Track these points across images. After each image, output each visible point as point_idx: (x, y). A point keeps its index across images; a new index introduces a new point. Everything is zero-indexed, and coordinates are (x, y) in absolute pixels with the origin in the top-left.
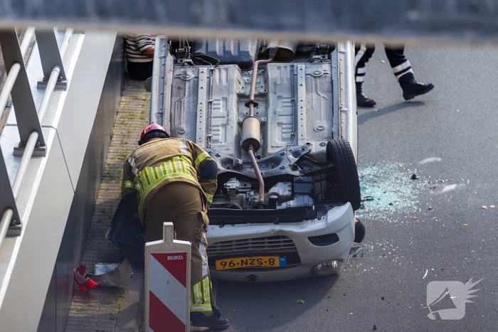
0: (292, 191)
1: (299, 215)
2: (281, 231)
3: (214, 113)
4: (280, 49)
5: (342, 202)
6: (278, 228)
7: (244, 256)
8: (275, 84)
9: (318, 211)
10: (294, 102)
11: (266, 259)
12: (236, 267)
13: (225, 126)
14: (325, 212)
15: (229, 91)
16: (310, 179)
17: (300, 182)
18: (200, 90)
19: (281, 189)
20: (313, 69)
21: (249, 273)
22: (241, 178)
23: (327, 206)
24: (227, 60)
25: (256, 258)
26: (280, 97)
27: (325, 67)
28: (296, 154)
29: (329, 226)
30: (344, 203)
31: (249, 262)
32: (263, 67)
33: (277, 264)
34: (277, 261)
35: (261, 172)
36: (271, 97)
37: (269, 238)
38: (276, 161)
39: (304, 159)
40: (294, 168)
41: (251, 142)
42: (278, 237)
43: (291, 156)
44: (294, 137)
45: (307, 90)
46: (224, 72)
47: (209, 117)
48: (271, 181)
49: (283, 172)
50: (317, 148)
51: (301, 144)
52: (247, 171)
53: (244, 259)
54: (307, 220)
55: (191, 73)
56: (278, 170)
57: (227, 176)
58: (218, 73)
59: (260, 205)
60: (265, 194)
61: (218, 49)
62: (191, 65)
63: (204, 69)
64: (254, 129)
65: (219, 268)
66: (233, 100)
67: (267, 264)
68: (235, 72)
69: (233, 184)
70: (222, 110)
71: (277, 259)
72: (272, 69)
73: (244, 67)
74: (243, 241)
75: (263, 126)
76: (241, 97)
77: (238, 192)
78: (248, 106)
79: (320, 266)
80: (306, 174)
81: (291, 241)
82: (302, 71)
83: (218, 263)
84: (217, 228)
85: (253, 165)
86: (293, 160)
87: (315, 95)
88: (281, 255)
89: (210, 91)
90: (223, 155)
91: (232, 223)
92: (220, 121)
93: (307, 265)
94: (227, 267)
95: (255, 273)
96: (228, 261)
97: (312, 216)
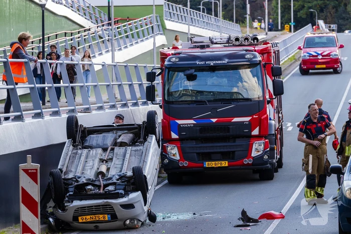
0: (115, 188)
1: (117, 196)
2: (107, 202)
3: (87, 165)
4: (122, 142)
6: (106, 201)
7: (91, 215)
8: (117, 154)
9: (127, 194)
10: (123, 160)
11: (101, 216)
12: (88, 220)
13: (91, 169)
14: (128, 195)
15: (96, 157)
16: (124, 183)
17: (119, 185)
18: (82, 157)
19: (111, 188)
20: (134, 148)
21: (95, 225)
22: (94, 185)
23: (129, 193)
24: (98, 147)
25: (97, 216)
26: (118, 159)
27: (141, 148)
28: (119, 175)
29: (129, 200)
30: (138, 191)
31: (94, 218)
32: (113, 149)
33: (107, 219)
34: (107, 217)
36: (114, 159)
37: (102, 206)
38: (110, 179)
39: (122, 177)
40: (118, 180)
41: (101, 173)
42: (107, 205)
44: (121, 171)
45: (130, 155)
46: (94, 151)
47: (84, 166)
48: (106, 186)
49: (113, 182)
50: (130, 173)
51: (122, 172)
52: (97, 183)
53: (92, 216)
54: (120, 198)
55: (79, 151)
56: (111, 181)
57: (87, 184)
58: (92, 151)
59: (100, 194)
60: (104, 190)
61: (94, 143)
62: (80, 149)
63: (86, 150)
64: (103, 168)
65: (80, 221)
66: (97, 161)
67: (102, 219)
68: (100, 151)
69: (89, 187)
70: (91, 164)
71: (106, 216)
72: (117, 149)
73: (105, 150)
74: (90, 207)
75: (108, 169)
76: (100, 159)
77: (91, 190)
78: (103, 162)
79: (128, 222)
80: (122, 182)
81: (112, 207)
82: (129, 149)
83: (80, 218)
84: (79, 201)
85: (99, 180)
86: (118, 177)
87: (134, 157)
88: (108, 214)
89: (87, 157)
90: (87, 178)
91: (86, 199)
92: (89, 167)
93: (121, 220)
94: (84, 221)
95: (97, 224)
96: (84, 217)
97: (122, 196)
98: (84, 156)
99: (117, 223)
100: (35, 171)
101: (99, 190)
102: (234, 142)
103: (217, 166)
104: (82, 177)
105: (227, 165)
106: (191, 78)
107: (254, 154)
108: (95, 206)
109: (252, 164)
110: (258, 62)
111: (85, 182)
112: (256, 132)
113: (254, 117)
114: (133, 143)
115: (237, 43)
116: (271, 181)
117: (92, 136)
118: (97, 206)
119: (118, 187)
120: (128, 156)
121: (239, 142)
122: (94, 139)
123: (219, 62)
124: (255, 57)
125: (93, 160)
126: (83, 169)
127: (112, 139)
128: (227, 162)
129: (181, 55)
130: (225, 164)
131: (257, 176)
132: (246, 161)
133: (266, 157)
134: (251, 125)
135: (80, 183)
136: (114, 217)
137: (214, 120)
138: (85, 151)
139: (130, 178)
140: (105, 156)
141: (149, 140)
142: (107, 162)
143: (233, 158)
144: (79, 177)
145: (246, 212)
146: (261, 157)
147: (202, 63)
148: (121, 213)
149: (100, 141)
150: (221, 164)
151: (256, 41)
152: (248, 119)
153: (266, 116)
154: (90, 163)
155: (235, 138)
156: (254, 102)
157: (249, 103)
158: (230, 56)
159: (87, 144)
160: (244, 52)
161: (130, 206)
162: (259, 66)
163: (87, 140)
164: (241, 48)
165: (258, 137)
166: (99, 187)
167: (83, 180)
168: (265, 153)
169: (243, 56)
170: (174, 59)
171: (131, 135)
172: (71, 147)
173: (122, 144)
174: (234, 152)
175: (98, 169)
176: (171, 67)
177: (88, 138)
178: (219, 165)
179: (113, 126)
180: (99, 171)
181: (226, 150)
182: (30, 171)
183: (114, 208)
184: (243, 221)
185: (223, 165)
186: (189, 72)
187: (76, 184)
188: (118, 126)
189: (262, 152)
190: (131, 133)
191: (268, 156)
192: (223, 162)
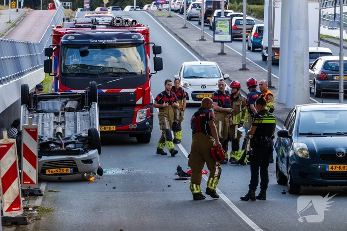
0: (75, 146)
1: (78, 153)
2: (71, 158)
3: (45, 126)
4: (70, 108)
5: (94, 149)
6: (69, 156)
8: (68, 118)
9: (86, 151)
10: (75, 123)
11: (65, 169)
12: (54, 173)
13: (49, 130)
14: (88, 152)
15: (50, 120)
16: (81, 142)
17: (78, 143)
18: (39, 120)
19: (71, 146)
20: (83, 113)
21: (59, 176)
22: (55, 144)
23: (88, 150)
24: (50, 111)
25: (61, 169)
26: (70, 122)
27: (88, 113)
28: (76, 136)
29: (89, 156)
30: (95, 149)
31: (59, 171)
32: (63, 114)
33: (69, 172)
34: (70, 170)
35: (63, 142)
36: (66, 122)
37: (66, 161)
38: (68, 138)
39: (79, 137)
40: (76, 139)
41: (59, 133)
42: (70, 160)
43: (74, 137)
44: (76, 132)
45: (80, 119)
46: (48, 115)
47: (43, 128)
48: (66, 144)
49: (71, 141)
50: (84, 134)
51: (78, 133)
52: (57, 142)
53: (57, 169)
54: (81, 154)
55: (35, 115)
56: (69, 141)
57: (50, 143)
58: (45, 115)
59: (63, 151)
60: (65, 147)
61: (46, 108)
62: (35, 113)
63: (41, 114)
64: (60, 129)
65: (47, 173)
66: (52, 123)
67: (66, 172)
68: (52, 115)
69: (52, 145)
70: (48, 126)
71: (69, 169)
72: (67, 114)
73: (56, 114)
74: (56, 162)
75: (64, 130)
76: (55, 122)
77: (54, 148)
78: (57, 124)
79: (85, 175)
80: (80, 141)
82: (78, 114)
83: (47, 171)
84: (46, 157)
85: (60, 140)
86: (75, 137)
87: (83, 121)
88: (71, 168)
89: (43, 120)
90: (49, 137)
91: (52, 155)
92: (47, 129)
93: (80, 173)
94: (50, 173)
95: (61, 176)
96: (51, 170)
97: (83, 153)
98: (41, 119)
99: (77, 176)
100: (35, 130)
101: (62, 147)
102: (121, 109)
103: (106, 130)
104: (45, 137)
105: (114, 129)
106: (84, 54)
107: (138, 120)
108: (60, 161)
109: (136, 129)
110: (142, 42)
111: (48, 141)
112: (140, 101)
113: (139, 88)
114: (79, 108)
115: (118, 25)
116: (148, 144)
117: (42, 102)
118: (62, 161)
119: (77, 145)
120: (78, 119)
121: (125, 110)
122: (45, 105)
123: (110, 41)
124: (140, 37)
125: (49, 123)
126: (43, 130)
127: (61, 105)
128: (115, 127)
129: (75, 34)
130: (113, 128)
131: (135, 139)
132: (131, 126)
133: (148, 123)
134: (136, 96)
135: (44, 141)
136: (76, 170)
137: (104, 91)
138: (40, 115)
139: (85, 137)
140: (60, 119)
141: (93, 106)
142: (61, 124)
143: (120, 124)
144: (42, 137)
145: (181, 168)
146: (143, 123)
147: (95, 41)
148: (81, 167)
149: (51, 107)
150: (110, 128)
151: (134, 23)
152: (133, 90)
153: (148, 88)
155: (121, 106)
156: (139, 76)
157: (135, 76)
158: (119, 36)
159: (40, 109)
160: (130, 33)
161: (88, 161)
162: (142, 45)
163: (39, 106)
164: (127, 29)
165: (142, 106)
166: (61, 145)
167: (45, 139)
168: (147, 120)
169: (129, 36)
170: (70, 38)
171: (76, 102)
172: (27, 111)
173: (70, 110)
174: (120, 119)
175: (55, 130)
176: (67, 45)
177: (39, 104)
178: (108, 130)
179: (57, 94)
180: (57, 132)
181: (114, 117)
182: (31, 130)
183: (76, 162)
184: (179, 175)
185: (112, 130)
186: (83, 49)
187: (41, 142)
188: (62, 94)
189: (144, 119)
190: (75, 100)
191: (150, 122)
192: (111, 127)
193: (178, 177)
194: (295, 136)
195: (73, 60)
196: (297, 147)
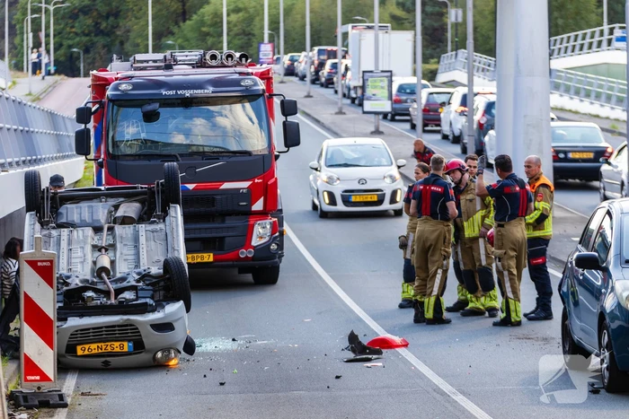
0: (137, 296)
1: (144, 309)
2: (128, 319)
3: (73, 255)
4: (125, 217)
5: (175, 299)
6: (125, 317)
7: (100, 342)
8: (122, 237)
9: (159, 305)
10: (137, 247)
11: (117, 344)
12: (93, 352)
13: (82, 263)
14: (164, 307)
15: (85, 243)
16: (150, 288)
17: (142, 289)
18: (62, 242)
19: (128, 295)
20: (151, 227)
21: (103, 359)
22: (96, 291)
23: (164, 303)
24: (83, 225)
25: (109, 344)
26: (125, 245)
27: (161, 226)
28: (139, 274)
29: (166, 316)
30: (178, 300)
31: (104, 347)
32: (111, 229)
33: (126, 349)
34: (127, 346)
35: (112, 287)
36: (118, 245)
37: (119, 326)
38: (123, 279)
39: (144, 277)
40: (138, 281)
41: (103, 269)
42: (127, 325)
43: (135, 275)
44: (137, 266)
45: (147, 240)
46: (80, 232)
47: (69, 258)
48: (119, 292)
49: (129, 284)
50: (156, 270)
51: (142, 268)
52: (100, 287)
53: (99, 345)
54: (149, 312)
55: (54, 233)
56: (125, 284)
57: (85, 289)
58: (75, 233)
59: (111, 305)
60: (116, 298)
61: (76, 218)
62: (54, 228)
63: (66, 230)
64: (105, 261)
65: (80, 352)
66: (88, 248)
67: (117, 350)
68: (89, 231)
69: (90, 294)
70: (80, 254)
71: (126, 344)
72: (118, 229)
73: (98, 230)
74: (97, 329)
75: (113, 263)
76: (94, 247)
77: (93, 300)
78: (100, 250)
79: (159, 355)
80: (147, 285)
81: (137, 328)
82: (142, 228)
83: (79, 348)
84: (77, 319)
85: (105, 283)
86: (137, 277)
87: (153, 243)
88: (129, 341)
89: (70, 243)
90: (81, 277)
91: (90, 315)
92: (78, 260)
93: (149, 351)
94: (86, 352)
95: (108, 359)
96: (87, 346)
97: (153, 310)
98: (66, 241)
99: (143, 357)
100: (48, 264)
101: (109, 298)
102: (223, 221)
103: (195, 261)
104: (73, 277)
105: (211, 259)
106: (150, 117)
107: (255, 242)
108: (106, 327)
109: (253, 259)
110: (261, 92)
111: (81, 285)
112: (258, 206)
113: (256, 181)
114: (144, 217)
115: (214, 63)
117: (69, 206)
118: (111, 327)
119: (141, 294)
120: (142, 240)
121: (230, 222)
122: (72, 212)
123: (199, 91)
124: (256, 84)
125: (83, 248)
126: (69, 263)
127: (106, 211)
128: (212, 255)
129: (134, 80)
130: (208, 257)
131: (249, 277)
132: (242, 253)
133: (274, 247)
134: (252, 195)
135: (72, 286)
136: (139, 346)
137: (191, 187)
138: (65, 232)
139: (157, 277)
140: (105, 239)
141: (172, 211)
142: (106, 250)
143: (221, 248)
144: (68, 277)
145: (357, 336)
146: (266, 246)
147: (171, 93)
148: (151, 338)
149: (86, 217)
150: (203, 257)
151: (244, 59)
152: (245, 184)
153: (274, 179)
154: (78, 253)
155: (224, 215)
156: (256, 157)
157: (247, 158)
158: (216, 83)
159: (64, 220)
160: (236, 76)
161: (165, 327)
162: (261, 99)
163: (61, 213)
164: (232, 70)
165: (262, 214)
166: (107, 294)
167: (75, 282)
168: (272, 240)
169: (236, 83)
170: (123, 87)
171: (138, 205)
172: (38, 226)
173: (125, 221)
174: (222, 239)
175: (95, 263)
176: (118, 100)
177: (62, 210)
178: (199, 260)
179: (100, 190)
180: (98, 266)
181: (210, 235)
182: (39, 264)
183: (140, 330)
184: (354, 351)
185: (206, 260)
186: (149, 108)
187: (65, 288)
188: (108, 189)
189: (267, 239)
190: (136, 201)
191: (277, 244)
192: (205, 255)
193: (352, 355)
194: (615, 265)
195: (131, 130)
196: (623, 291)
